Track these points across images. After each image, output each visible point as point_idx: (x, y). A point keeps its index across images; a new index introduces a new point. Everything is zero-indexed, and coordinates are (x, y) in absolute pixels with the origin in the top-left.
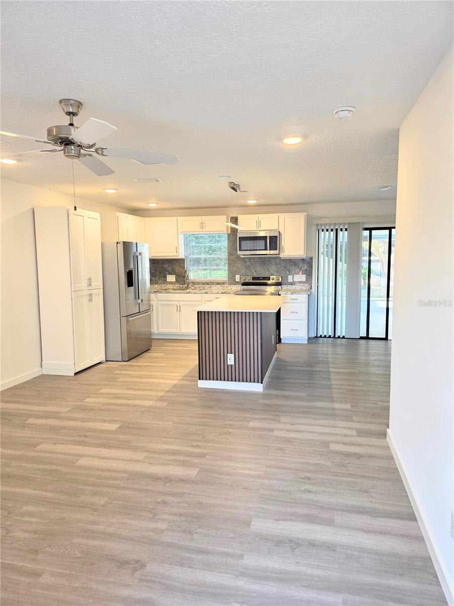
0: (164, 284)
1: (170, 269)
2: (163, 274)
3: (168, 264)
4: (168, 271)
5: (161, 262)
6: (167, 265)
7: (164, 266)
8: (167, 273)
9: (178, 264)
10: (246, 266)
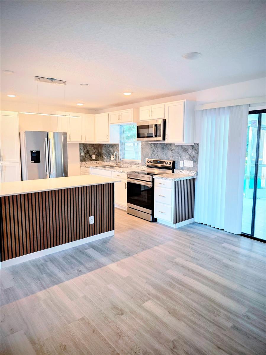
0: (110, 162)
1: (112, 151)
2: (109, 154)
3: (111, 147)
5: (108, 146)
7: (110, 149)
8: (111, 154)
9: (116, 148)
10: (152, 151)
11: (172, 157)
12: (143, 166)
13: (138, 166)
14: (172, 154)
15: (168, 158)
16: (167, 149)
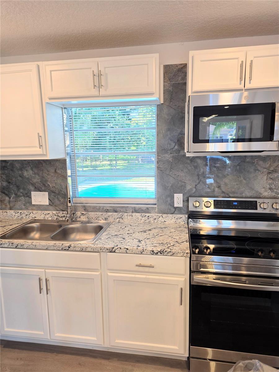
0: (27, 209)
1: (36, 180)
2: (24, 189)
3: (32, 169)
4: (33, 184)
5: (18, 165)
6: (31, 172)
7: (25, 174)
8: (31, 188)
9: (53, 171)
10: (198, 175)
11: (270, 189)
12: (164, 215)
13: (147, 215)
14: (270, 181)
15: (257, 192)
16: (252, 170)
